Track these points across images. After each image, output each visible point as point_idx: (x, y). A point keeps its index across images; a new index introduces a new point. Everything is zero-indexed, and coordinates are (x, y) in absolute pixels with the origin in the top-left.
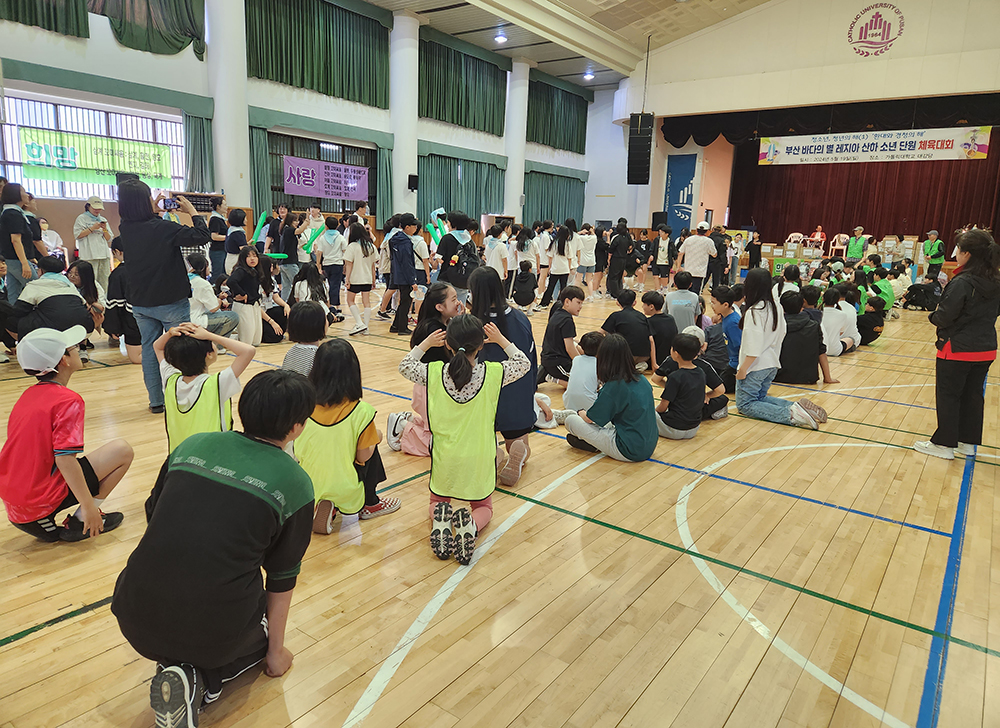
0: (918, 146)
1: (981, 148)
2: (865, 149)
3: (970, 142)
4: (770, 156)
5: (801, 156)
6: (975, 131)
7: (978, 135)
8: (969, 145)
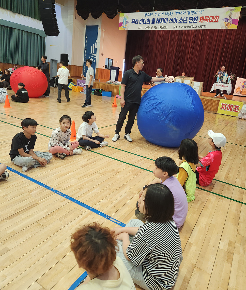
0: (199, 19)
1: (234, 21)
2: (171, 22)
3: (228, 18)
4: (124, 25)
5: (139, 25)
6: (232, 10)
7: (234, 13)
8: (228, 20)
